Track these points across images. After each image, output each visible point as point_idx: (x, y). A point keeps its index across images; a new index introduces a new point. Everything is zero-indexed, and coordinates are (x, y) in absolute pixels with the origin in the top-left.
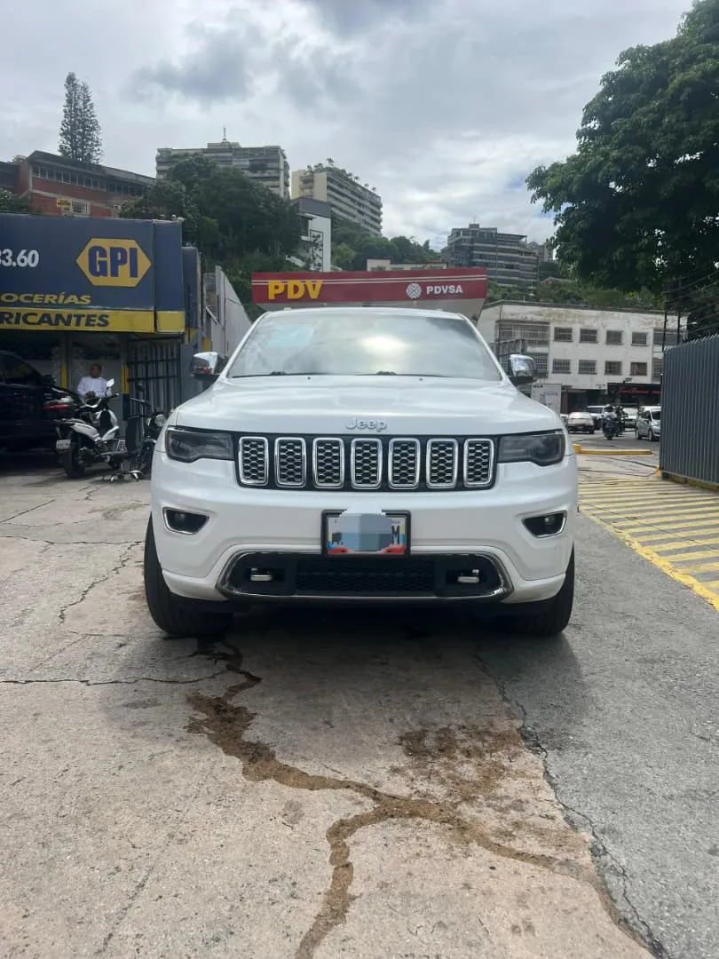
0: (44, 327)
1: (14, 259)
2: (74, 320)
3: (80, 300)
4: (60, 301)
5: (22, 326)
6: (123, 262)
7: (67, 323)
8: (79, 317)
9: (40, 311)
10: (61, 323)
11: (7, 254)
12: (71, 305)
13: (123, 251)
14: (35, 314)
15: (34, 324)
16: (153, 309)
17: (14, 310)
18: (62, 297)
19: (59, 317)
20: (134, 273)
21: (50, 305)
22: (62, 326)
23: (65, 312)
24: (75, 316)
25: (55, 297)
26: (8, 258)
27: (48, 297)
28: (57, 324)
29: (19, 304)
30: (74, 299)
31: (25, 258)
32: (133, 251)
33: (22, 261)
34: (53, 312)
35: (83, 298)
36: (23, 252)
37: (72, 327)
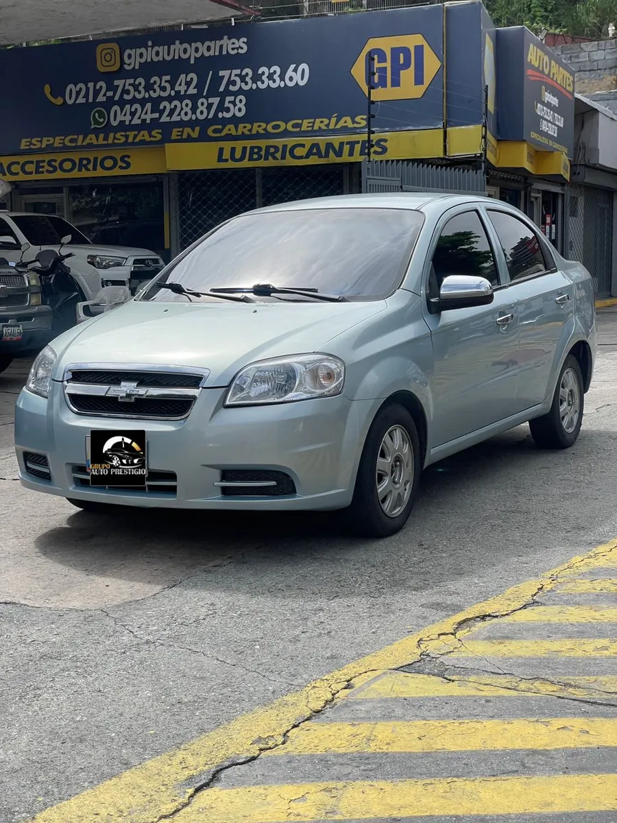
0: (314, 160)
1: (282, 78)
2: (347, 148)
3: (354, 122)
4: (332, 126)
5: (290, 162)
6: (406, 65)
7: (339, 153)
8: (352, 144)
9: (308, 141)
10: (331, 153)
11: (275, 72)
12: (345, 130)
13: (406, 51)
14: (303, 146)
15: (301, 157)
16: (441, 126)
17: (279, 142)
18: (334, 120)
19: (329, 146)
20: (419, 80)
21: (320, 132)
22: (333, 158)
23: (336, 140)
24: (348, 143)
25: (326, 121)
26: (276, 77)
27: (318, 121)
28: (327, 155)
29: (286, 133)
30: (347, 121)
31: (293, 74)
32: (419, 49)
33: (291, 79)
34: (321, 140)
35: (358, 119)
36: (293, 66)
37: (345, 158)
